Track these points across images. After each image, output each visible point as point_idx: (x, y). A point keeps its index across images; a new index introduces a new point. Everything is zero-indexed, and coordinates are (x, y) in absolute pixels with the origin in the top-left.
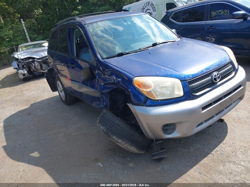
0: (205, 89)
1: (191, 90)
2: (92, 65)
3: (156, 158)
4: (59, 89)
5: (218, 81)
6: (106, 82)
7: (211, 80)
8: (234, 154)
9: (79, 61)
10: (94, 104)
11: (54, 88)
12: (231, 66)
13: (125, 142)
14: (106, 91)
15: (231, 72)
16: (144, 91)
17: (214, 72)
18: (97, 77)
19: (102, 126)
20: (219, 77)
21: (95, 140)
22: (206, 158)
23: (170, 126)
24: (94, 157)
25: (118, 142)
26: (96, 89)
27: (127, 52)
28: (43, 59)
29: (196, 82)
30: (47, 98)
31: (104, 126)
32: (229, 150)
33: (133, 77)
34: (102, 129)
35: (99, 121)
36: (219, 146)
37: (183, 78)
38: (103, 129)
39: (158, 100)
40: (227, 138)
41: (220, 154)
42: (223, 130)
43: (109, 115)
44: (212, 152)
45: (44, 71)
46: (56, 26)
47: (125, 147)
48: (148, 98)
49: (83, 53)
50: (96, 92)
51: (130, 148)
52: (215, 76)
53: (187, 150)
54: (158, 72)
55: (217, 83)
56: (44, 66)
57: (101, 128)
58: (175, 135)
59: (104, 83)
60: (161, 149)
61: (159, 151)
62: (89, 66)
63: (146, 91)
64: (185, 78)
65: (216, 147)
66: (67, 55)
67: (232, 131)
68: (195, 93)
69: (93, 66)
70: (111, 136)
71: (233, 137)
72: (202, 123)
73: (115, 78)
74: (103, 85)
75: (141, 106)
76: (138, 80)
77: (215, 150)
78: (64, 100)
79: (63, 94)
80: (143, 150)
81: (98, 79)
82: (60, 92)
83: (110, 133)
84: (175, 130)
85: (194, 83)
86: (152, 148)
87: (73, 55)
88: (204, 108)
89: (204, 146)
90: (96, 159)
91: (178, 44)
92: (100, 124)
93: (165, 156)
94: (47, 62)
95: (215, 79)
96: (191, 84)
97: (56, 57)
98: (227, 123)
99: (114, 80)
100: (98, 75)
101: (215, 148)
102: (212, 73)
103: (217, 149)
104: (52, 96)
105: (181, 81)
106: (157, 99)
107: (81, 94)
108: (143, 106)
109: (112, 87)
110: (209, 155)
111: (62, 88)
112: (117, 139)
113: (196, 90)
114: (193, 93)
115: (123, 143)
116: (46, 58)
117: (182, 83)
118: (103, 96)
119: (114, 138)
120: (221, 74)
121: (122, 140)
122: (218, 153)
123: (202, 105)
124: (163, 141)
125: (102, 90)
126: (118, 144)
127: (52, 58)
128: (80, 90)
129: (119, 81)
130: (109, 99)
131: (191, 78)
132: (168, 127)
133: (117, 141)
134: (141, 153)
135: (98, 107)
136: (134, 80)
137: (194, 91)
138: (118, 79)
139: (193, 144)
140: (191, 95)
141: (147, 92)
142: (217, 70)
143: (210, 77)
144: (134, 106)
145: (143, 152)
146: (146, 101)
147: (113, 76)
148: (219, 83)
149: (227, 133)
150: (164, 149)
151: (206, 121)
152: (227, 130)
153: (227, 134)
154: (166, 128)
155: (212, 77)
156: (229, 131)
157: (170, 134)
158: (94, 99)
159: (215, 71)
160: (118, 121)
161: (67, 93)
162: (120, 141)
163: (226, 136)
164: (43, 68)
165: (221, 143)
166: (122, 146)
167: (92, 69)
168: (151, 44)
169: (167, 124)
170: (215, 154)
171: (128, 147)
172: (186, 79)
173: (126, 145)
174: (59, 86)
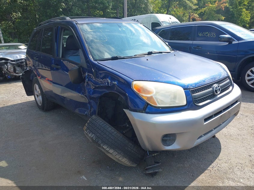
0: (207, 100)
1: (194, 100)
2: (81, 66)
3: (150, 172)
4: (36, 93)
5: (219, 93)
6: (97, 86)
7: (213, 91)
8: (231, 170)
9: (65, 63)
10: (77, 111)
11: (29, 92)
12: (228, 81)
13: (117, 152)
14: (96, 95)
15: (229, 86)
16: (144, 96)
17: (214, 83)
18: (87, 79)
19: (91, 134)
20: (219, 89)
21: (76, 151)
22: (203, 174)
23: (169, 137)
24: (76, 169)
25: (109, 153)
26: (83, 94)
27: (122, 56)
28: (18, 62)
29: (199, 92)
30: (20, 102)
31: (93, 133)
32: (225, 167)
33: (132, 80)
34: (90, 137)
35: (87, 128)
36: (215, 161)
37: (186, 86)
38: (92, 136)
39: (159, 107)
40: (221, 154)
41: (217, 170)
42: (217, 146)
43: (100, 122)
44: (208, 167)
45: (17, 75)
46: (40, 25)
47: (116, 158)
48: (148, 104)
49: (70, 55)
50: (82, 97)
51: (122, 160)
52: (216, 88)
53: (182, 165)
54: (159, 78)
55: (217, 95)
56: (18, 69)
57: (90, 135)
58: (174, 147)
59: (95, 86)
60: (155, 162)
61: (153, 165)
62: (78, 67)
63: (146, 97)
64: (188, 86)
65: (212, 162)
66: (52, 56)
67: (226, 147)
68: (197, 103)
69: (83, 68)
70: (101, 145)
71: (227, 154)
72: (201, 136)
73: (109, 81)
74: (93, 89)
75: (140, 112)
76: (137, 84)
77: (211, 166)
78: (40, 105)
79: (40, 99)
80: (136, 163)
81: (87, 82)
82: (36, 96)
83: (100, 142)
84: (175, 142)
85: (196, 93)
86: (145, 161)
87: (58, 55)
88: (206, 120)
89: (199, 161)
90: (79, 172)
91: (175, 55)
92: (88, 131)
93: (160, 170)
94: (22, 65)
95: (216, 91)
96: (194, 93)
97: (37, 58)
98: (219, 139)
99: (108, 83)
100: (87, 78)
101: (210, 164)
102: (213, 84)
103: (212, 164)
104: (26, 101)
105: (184, 89)
106: (158, 105)
107: (63, 99)
108: (142, 112)
109: (105, 91)
110: (206, 171)
111: (40, 92)
112: (108, 149)
113: (199, 100)
114: (195, 102)
115: (115, 153)
116: (21, 61)
117: (185, 91)
118: (91, 101)
119: (105, 147)
120: (221, 87)
121: (114, 150)
122: (215, 169)
123: (205, 116)
124: (158, 154)
125: (91, 95)
126: (109, 155)
127: (32, 58)
128: (62, 95)
129: (114, 84)
130: (98, 104)
131: (194, 87)
132: (168, 138)
133: (107, 151)
134: (133, 166)
135: (83, 114)
136: (133, 84)
137: (196, 101)
138: (113, 82)
139: (187, 158)
140: (193, 105)
141: (148, 98)
142: (217, 82)
143: (211, 89)
144: (131, 112)
145: (134, 165)
146: (146, 107)
147: (108, 79)
148: (219, 96)
149: (221, 148)
150: (158, 163)
151: (205, 135)
152: (220, 146)
153: (221, 150)
154: (165, 138)
155: (213, 89)
156: (222, 147)
157: (169, 146)
158: (78, 104)
159: (216, 83)
160: (110, 129)
161: (45, 98)
162: (111, 151)
163: (220, 151)
164: (17, 72)
165: (216, 159)
166: (112, 158)
167: (81, 71)
168: (147, 52)
169: (167, 134)
170: (212, 170)
171: (120, 159)
172: (189, 88)
173: (117, 157)
174: (36, 90)
